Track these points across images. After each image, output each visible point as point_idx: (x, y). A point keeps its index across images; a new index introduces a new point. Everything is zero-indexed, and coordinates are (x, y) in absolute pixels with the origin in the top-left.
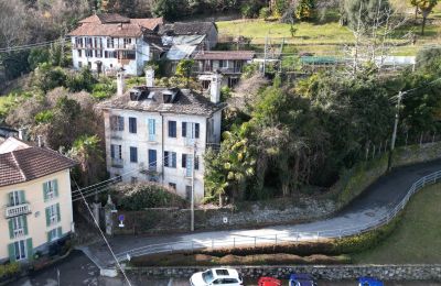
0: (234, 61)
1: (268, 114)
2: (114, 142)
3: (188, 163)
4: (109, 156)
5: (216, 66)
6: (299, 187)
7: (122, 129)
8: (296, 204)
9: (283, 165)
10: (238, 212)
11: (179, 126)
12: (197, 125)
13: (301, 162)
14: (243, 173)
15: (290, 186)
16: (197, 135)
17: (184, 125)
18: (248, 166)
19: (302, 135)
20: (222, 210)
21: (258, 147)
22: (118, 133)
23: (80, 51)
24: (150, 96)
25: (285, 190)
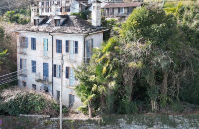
0: (128, 8)
1: (131, 29)
2: (22, 57)
3: (70, 75)
4: (19, 67)
5: (116, 11)
6: (168, 102)
7: (27, 47)
8: (165, 121)
9: (150, 80)
10: (105, 125)
11: (64, 44)
12: (76, 43)
13: (169, 78)
14: (106, 86)
15: (158, 101)
16: (76, 51)
17: (67, 42)
18: (111, 79)
19: (167, 49)
20: (89, 121)
21: (121, 61)
22: (25, 50)
23: (43, 9)
24: (48, 22)
25: (154, 105)
